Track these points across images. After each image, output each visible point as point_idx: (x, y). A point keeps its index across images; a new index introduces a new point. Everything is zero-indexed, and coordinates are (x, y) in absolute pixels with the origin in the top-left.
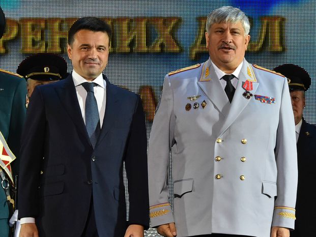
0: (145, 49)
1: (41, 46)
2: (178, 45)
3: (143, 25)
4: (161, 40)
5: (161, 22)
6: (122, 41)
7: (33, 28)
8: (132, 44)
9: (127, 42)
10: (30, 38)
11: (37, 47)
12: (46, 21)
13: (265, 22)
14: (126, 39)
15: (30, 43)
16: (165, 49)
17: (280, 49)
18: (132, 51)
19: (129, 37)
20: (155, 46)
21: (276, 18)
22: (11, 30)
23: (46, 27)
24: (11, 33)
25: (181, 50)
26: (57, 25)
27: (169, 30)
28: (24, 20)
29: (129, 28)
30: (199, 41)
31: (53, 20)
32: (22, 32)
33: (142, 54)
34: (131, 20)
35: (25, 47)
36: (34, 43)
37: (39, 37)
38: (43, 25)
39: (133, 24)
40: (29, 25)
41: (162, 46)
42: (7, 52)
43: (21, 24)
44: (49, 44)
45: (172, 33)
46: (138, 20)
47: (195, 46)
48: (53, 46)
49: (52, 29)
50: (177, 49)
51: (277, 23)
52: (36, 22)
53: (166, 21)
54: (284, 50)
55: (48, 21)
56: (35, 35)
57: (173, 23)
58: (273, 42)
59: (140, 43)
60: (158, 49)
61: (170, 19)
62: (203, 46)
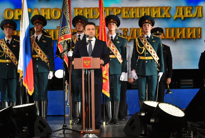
0: (160, 16)
1: (128, 16)
2: (170, 15)
3: (159, 9)
4: (165, 14)
5: (165, 8)
6: (153, 14)
7: (125, 10)
8: (156, 15)
9: (154, 14)
10: (124, 13)
11: (127, 16)
12: (129, 8)
13: (197, 8)
15: (124, 15)
16: (166, 17)
17: (201, 16)
18: (156, 17)
19: (155, 12)
20: (163, 15)
21: (200, 7)
22: (119, 11)
25: (171, 17)
26: (133, 9)
27: (167, 10)
28: (123, 8)
29: (155, 10)
30: (177, 14)
31: (131, 8)
32: (122, 11)
33: (159, 18)
34: (155, 8)
35: (123, 16)
36: (126, 15)
38: (128, 9)
40: (124, 9)
41: (165, 15)
43: (122, 9)
44: (130, 15)
45: (168, 11)
46: (158, 7)
47: (175, 15)
48: (131, 16)
49: (131, 10)
50: (170, 16)
51: (200, 8)
52: (126, 8)
53: (166, 8)
54: (203, 16)
55: (130, 8)
56: (126, 12)
57: (168, 8)
58: (199, 14)
59: (158, 15)
60: (164, 16)
61: (168, 7)
62: (178, 15)
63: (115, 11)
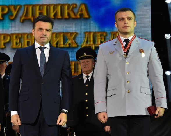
0: (63, 46)
1: (19, 45)
2: (76, 44)
3: (62, 35)
4: (69, 42)
5: (69, 34)
7: (16, 37)
8: (57, 44)
9: (55, 43)
10: (15, 41)
11: (18, 45)
12: (22, 34)
13: (113, 34)
14: (55, 41)
15: (15, 44)
16: (71, 46)
18: (57, 46)
19: (56, 40)
20: (66, 44)
23: (22, 37)
24: (7, 39)
25: (78, 46)
26: (26, 36)
27: (73, 37)
28: (12, 34)
29: (56, 37)
30: (85, 42)
31: (24, 34)
32: (12, 40)
35: (13, 45)
36: (17, 43)
37: (19, 41)
38: (20, 36)
39: (58, 35)
40: (14, 36)
41: (70, 44)
42: (5, 47)
43: (11, 36)
44: (23, 44)
45: (74, 39)
46: (60, 33)
47: (83, 44)
49: (24, 38)
50: (76, 46)
52: (17, 35)
53: (71, 34)
56: (17, 40)
57: (74, 34)
60: (68, 46)
61: (73, 33)
62: (87, 44)
63: (2, 38)
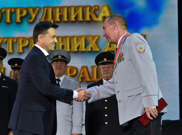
0: (84, 50)
2: (99, 48)
3: (83, 39)
4: (91, 46)
5: (91, 38)
6: (74, 46)
8: (78, 48)
9: (76, 47)
14: (76, 45)
16: (93, 50)
18: (78, 51)
20: (88, 48)
24: (25, 43)
25: (100, 50)
27: (95, 41)
29: (77, 40)
30: (108, 46)
32: (31, 43)
33: (83, 52)
34: (78, 37)
39: (79, 39)
41: (92, 48)
42: (24, 52)
46: (81, 37)
47: (106, 48)
50: (98, 50)
53: (93, 37)
57: (96, 38)
59: (82, 47)
60: (90, 50)
61: (95, 36)
62: (110, 48)
63: (21, 42)
